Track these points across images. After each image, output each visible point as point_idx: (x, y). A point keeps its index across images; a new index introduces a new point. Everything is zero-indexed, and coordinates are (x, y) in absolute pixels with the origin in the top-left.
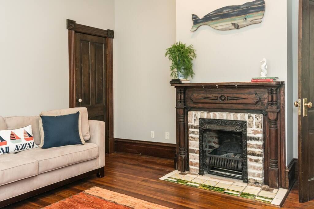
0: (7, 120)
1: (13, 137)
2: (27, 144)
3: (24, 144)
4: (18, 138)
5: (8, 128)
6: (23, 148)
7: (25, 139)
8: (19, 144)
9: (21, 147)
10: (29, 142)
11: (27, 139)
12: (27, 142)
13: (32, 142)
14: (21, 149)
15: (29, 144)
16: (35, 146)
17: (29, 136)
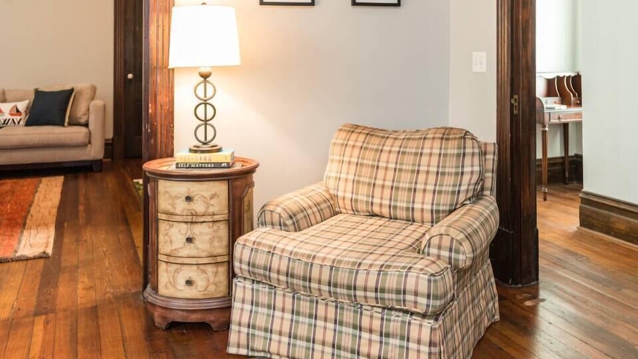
0: (6, 93)
2: (10, 121)
3: (6, 120)
6: (6, 123)
7: (9, 113)
8: (1, 118)
9: (3, 123)
10: (14, 117)
12: (11, 117)
13: (18, 118)
14: (5, 125)
15: (13, 120)
16: (21, 123)
17: (18, 111)
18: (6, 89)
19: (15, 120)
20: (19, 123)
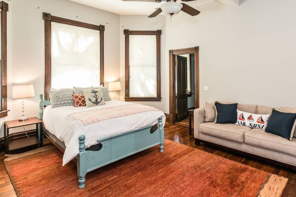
0: (258, 107)
1: (250, 118)
2: (258, 125)
3: (255, 124)
4: (253, 119)
5: (258, 113)
6: (255, 126)
7: (257, 121)
8: (252, 123)
9: (253, 126)
10: (260, 124)
11: (258, 122)
12: (258, 124)
13: (262, 125)
14: (254, 127)
15: (259, 125)
16: (264, 128)
17: (262, 120)
18: (258, 105)
19: (260, 126)
20: (262, 128)
